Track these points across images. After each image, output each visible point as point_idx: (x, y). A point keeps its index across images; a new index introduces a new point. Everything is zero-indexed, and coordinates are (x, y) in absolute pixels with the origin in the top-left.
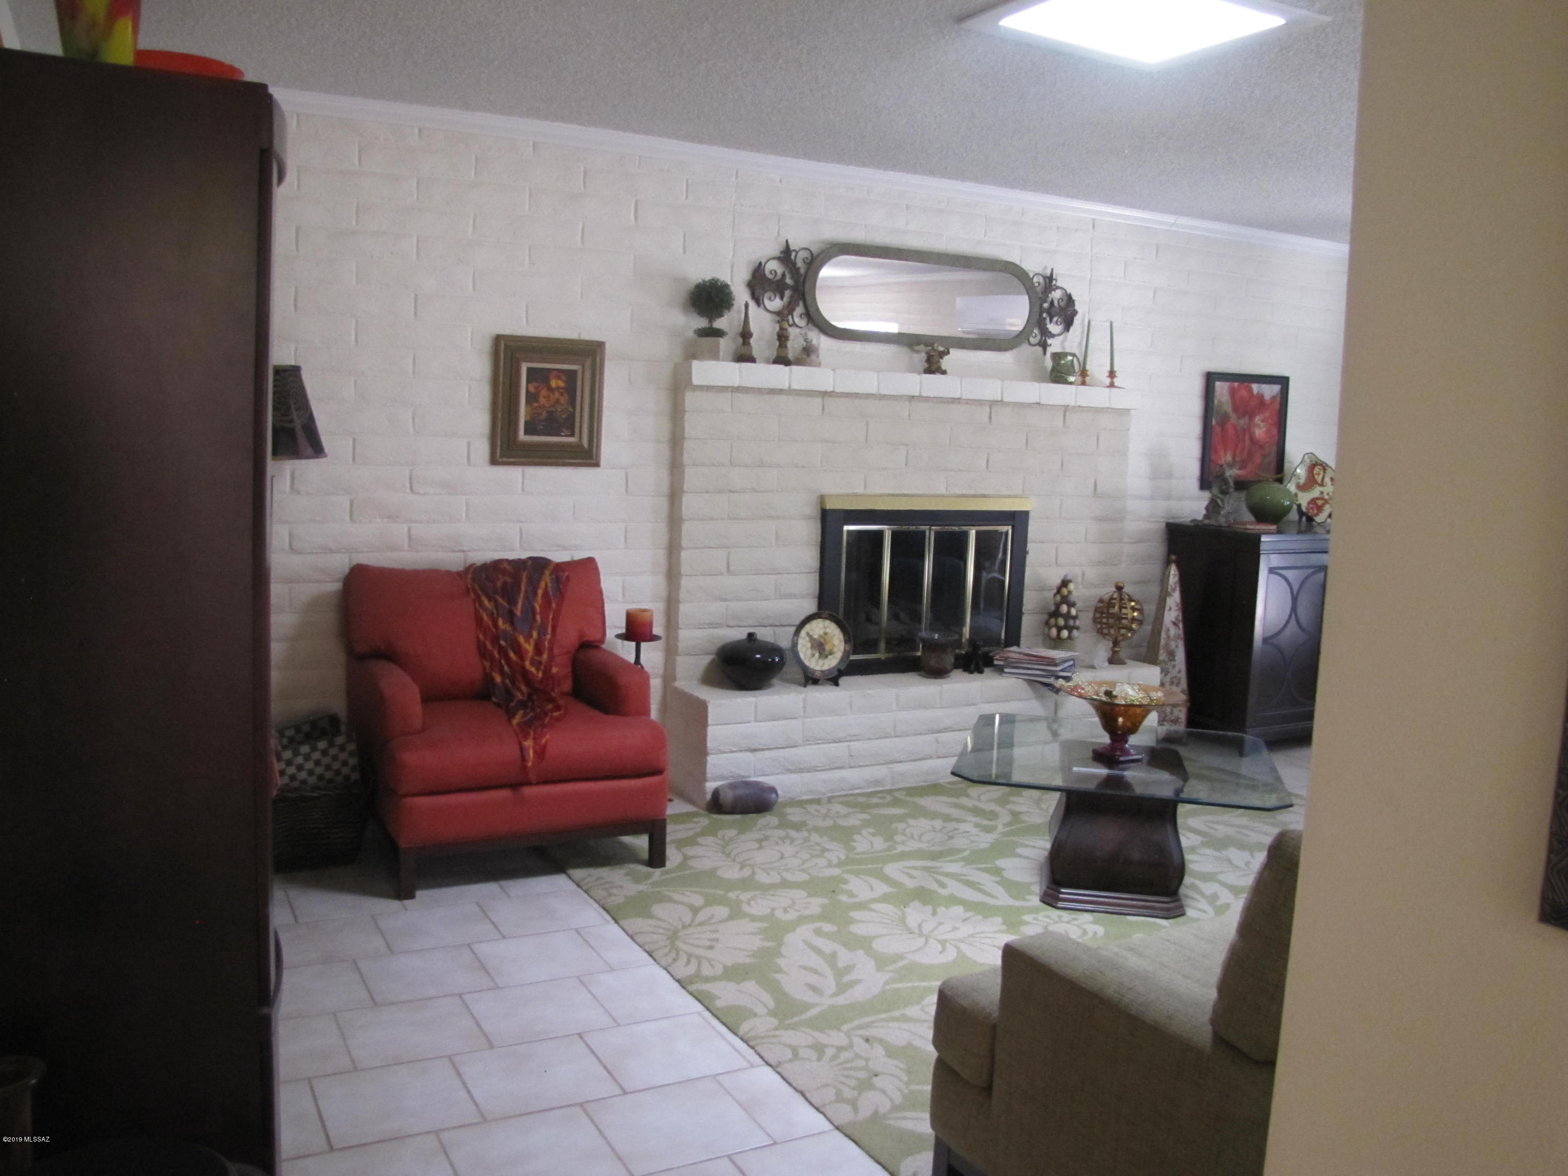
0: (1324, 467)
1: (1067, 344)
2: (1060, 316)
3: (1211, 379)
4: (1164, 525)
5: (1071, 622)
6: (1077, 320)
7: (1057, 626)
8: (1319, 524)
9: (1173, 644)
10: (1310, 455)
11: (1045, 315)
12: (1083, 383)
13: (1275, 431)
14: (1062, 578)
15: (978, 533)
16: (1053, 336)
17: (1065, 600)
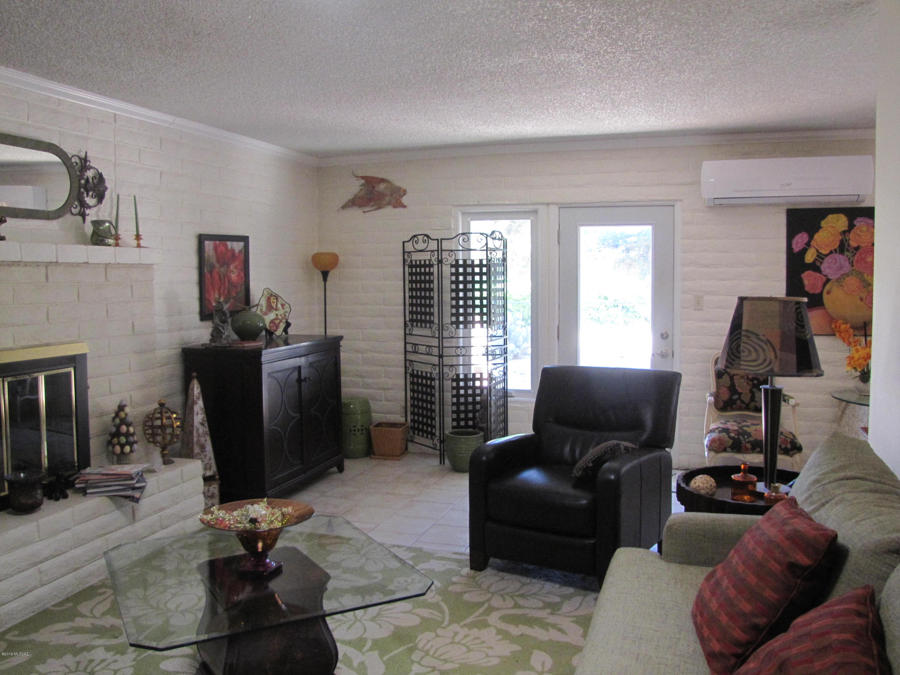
0: (277, 297)
1: (100, 214)
2: (94, 191)
3: (202, 239)
4: (180, 350)
5: (131, 439)
6: (107, 194)
7: (119, 443)
8: (278, 337)
9: (202, 439)
10: (267, 290)
11: (82, 190)
12: (117, 245)
13: (242, 274)
14: (117, 404)
15: (46, 377)
16: (90, 207)
17: (124, 421)
